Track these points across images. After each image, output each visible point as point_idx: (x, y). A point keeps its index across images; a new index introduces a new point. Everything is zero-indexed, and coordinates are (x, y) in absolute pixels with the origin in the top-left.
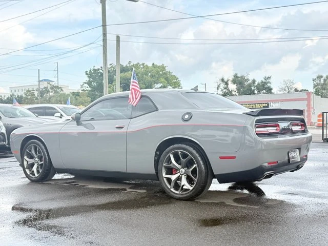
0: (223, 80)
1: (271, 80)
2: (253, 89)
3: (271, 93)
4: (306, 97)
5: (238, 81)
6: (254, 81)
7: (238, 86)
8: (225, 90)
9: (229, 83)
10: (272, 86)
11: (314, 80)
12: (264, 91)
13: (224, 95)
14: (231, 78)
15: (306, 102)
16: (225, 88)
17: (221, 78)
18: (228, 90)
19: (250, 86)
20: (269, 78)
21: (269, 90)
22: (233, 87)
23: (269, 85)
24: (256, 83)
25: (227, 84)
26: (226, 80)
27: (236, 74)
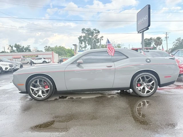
0: (10, 46)
1: (30, 47)
2: (23, 49)
3: (31, 52)
4: (52, 53)
5: (17, 46)
6: (23, 47)
7: (17, 48)
8: (11, 50)
9: (13, 47)
10: (31, 49)
11: (44, 47)
12: (28, 51)
13: (11, 52)
14: (14, 45)
15: (52, 55)
16: (11, 49)
17: (9, 45)
18: (13, 50)
19: (22, 48)
20: (29, 46)
21: (30, 51)
22: (14, 49)
23: (29, 48)
24: (24, 48)
25: (12, 47)
26: (11, 46)
27: (16, 44)
